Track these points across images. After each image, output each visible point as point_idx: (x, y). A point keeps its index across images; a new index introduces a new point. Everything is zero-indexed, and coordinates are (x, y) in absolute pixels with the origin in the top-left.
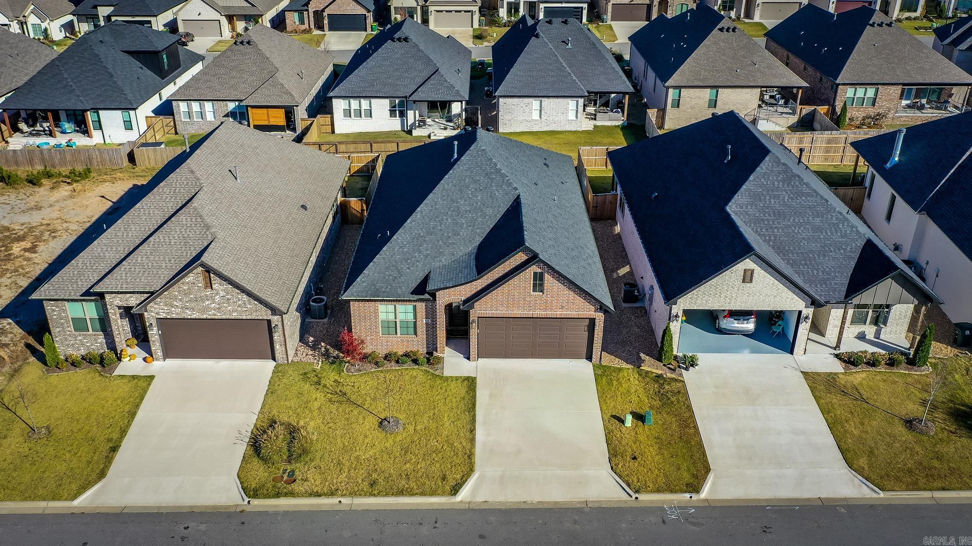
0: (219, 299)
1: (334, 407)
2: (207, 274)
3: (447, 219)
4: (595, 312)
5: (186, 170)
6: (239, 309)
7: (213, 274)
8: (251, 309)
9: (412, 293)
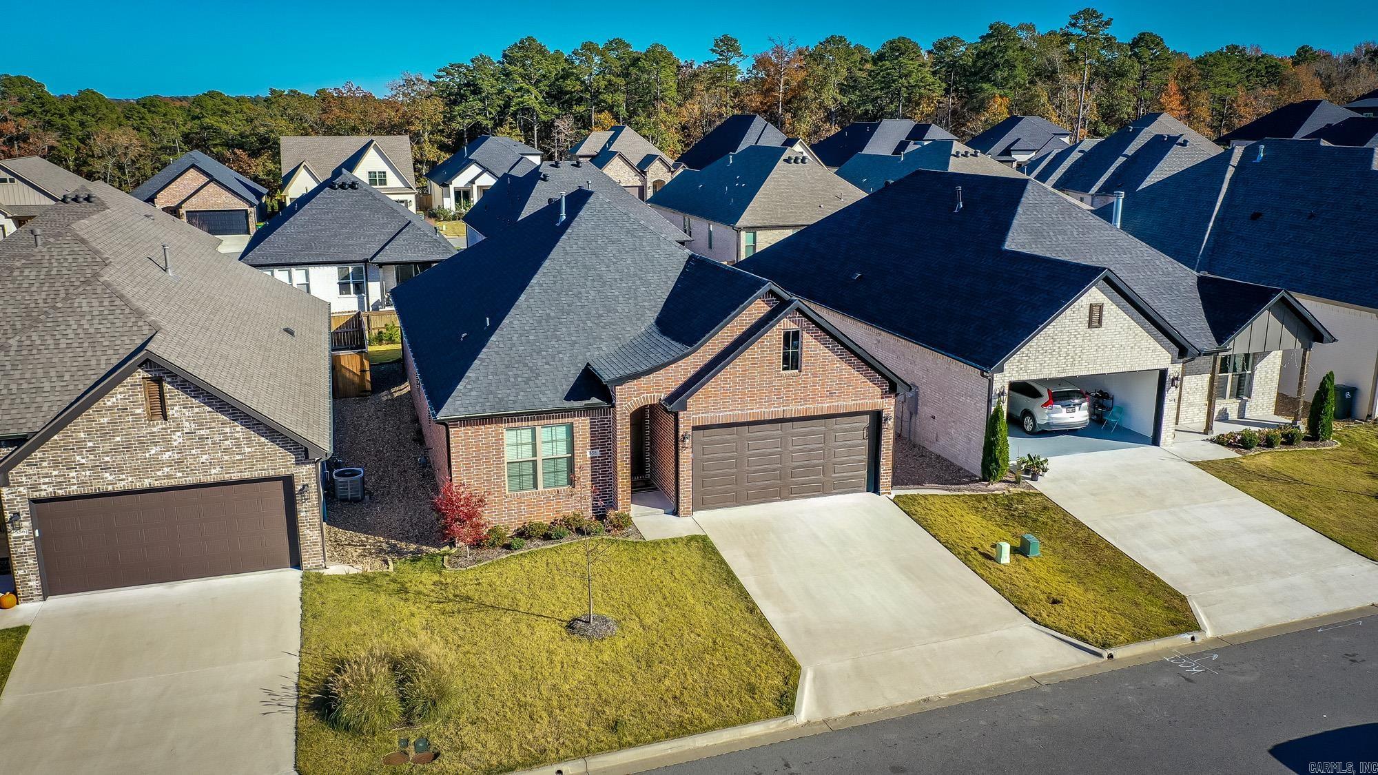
0: (181, 440)
1: (457, 620)
2: (155, 387)
3: (588, 293)
4: (882, 398)
5: (69, 238)
6: (226, 458)
7: (169, 383)
8: (252, 455)
9: (568, 398)
